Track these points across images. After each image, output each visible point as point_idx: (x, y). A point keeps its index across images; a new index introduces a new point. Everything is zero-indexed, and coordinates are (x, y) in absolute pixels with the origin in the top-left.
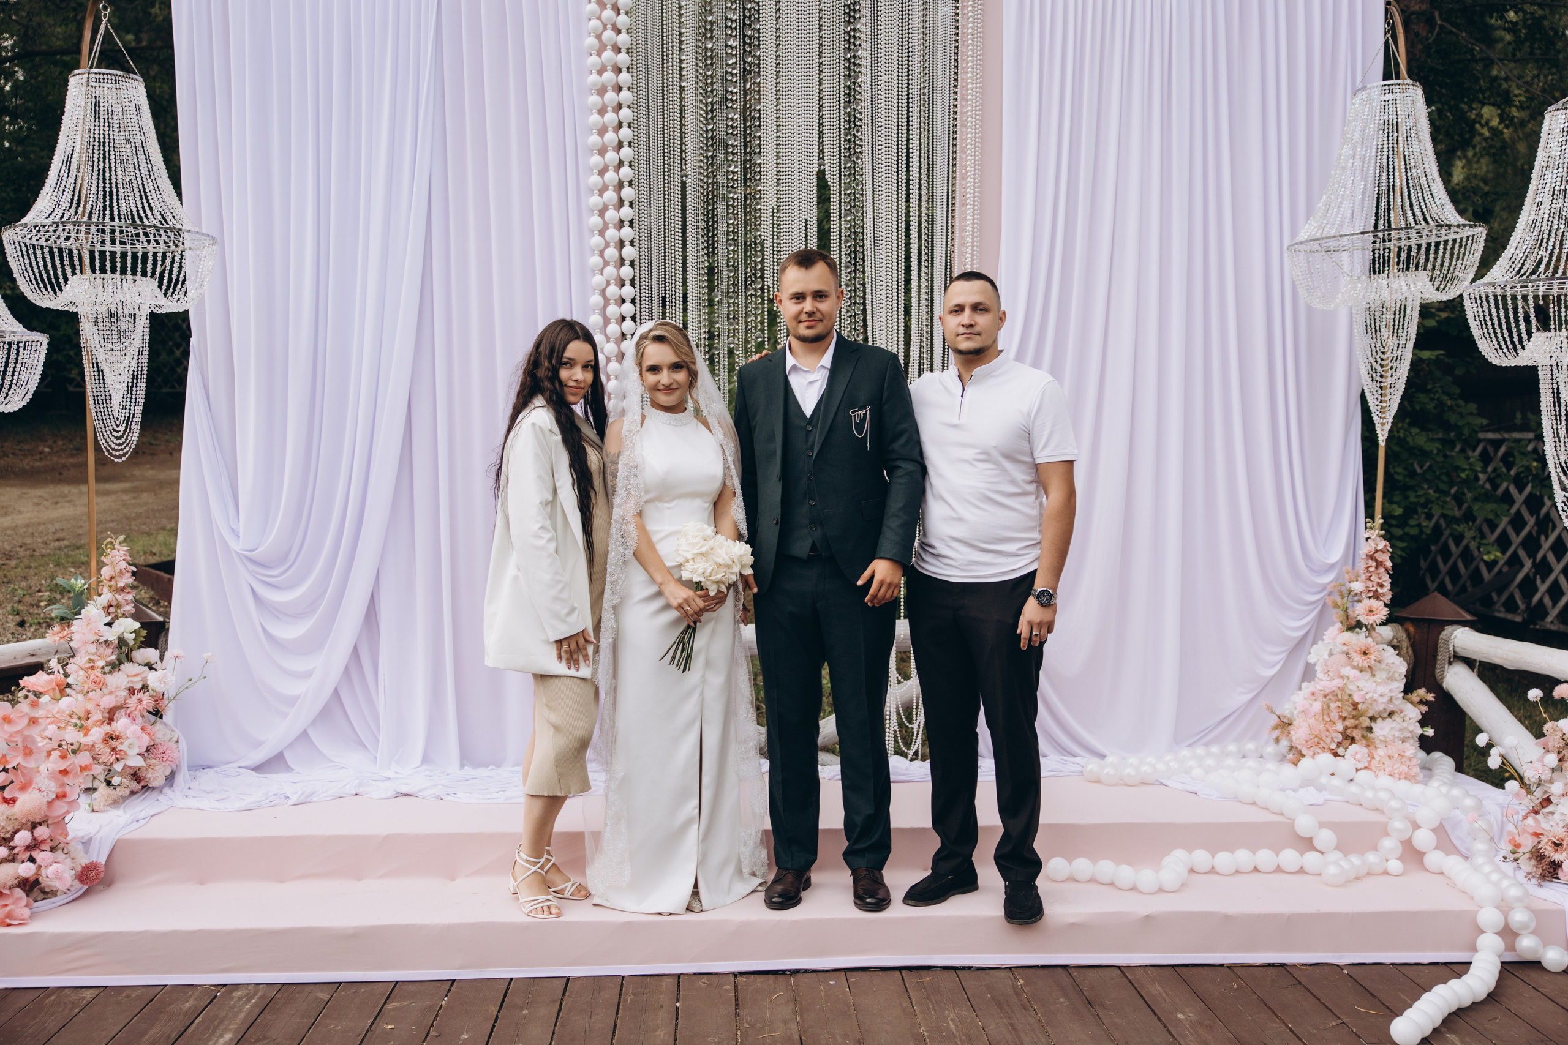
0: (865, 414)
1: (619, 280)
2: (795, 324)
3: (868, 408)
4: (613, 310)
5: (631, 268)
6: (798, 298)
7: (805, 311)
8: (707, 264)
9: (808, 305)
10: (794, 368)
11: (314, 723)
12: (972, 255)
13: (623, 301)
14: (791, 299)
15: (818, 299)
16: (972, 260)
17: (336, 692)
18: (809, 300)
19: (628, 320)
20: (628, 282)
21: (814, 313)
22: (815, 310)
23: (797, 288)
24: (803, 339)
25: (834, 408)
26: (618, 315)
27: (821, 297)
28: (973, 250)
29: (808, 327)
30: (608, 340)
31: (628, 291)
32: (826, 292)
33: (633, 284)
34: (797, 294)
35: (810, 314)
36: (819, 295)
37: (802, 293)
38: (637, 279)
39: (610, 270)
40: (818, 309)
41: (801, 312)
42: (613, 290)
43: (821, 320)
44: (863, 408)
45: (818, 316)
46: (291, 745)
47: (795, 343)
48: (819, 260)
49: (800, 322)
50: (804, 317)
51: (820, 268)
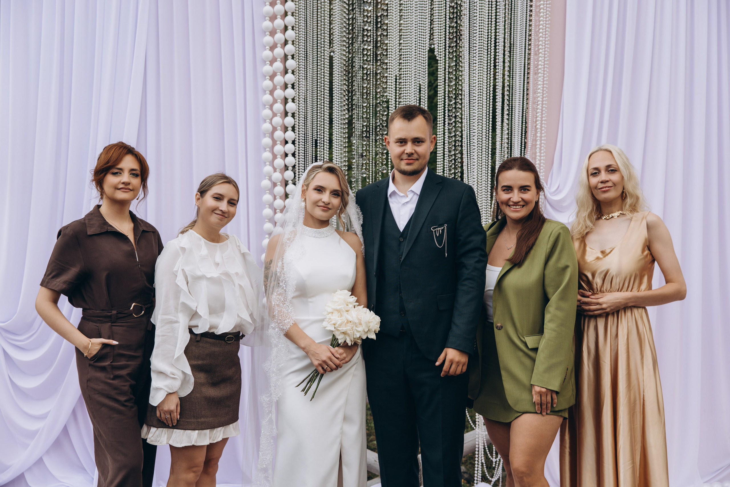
0: (443, 230)
1: (283, 127)
2: (398, 161)
3: (446, 225)
4: (279, 148)
5: (292, 119)
6: (401, 142)
7: (406, 152)
8: (347, 116)
9: (409, 148)
10: (394, 193)
11: (48, 452)
12: (542, 110)
13: (286, 142)
14: (396, 142)
15: (416, 143)
16: (542, 114)
17: (65, 430)
18: (409, 144)
19: (290, 156)
20: (290, 129)
21: (412, 154)
22: (413, 152)
23: (401, 135)
24: (403, 173)
25: (420, 225)
26: (282, 152)
27: (418, 142)
28: (542, 107)
29: (408, 164)
30: (275, 170)
31: (290, 135)
32: (422, 139)
33: (293, 129)
34: (401, 139)
35: (410, 155)
36: (417, 141)
37: (404, 139)
38: (297, 126)
39: (277, 120)
40: (415, 151)
41: (403, 152)
42: (279, 134)
43: (417, 159)
44: (440, 226)
45: (415, 156)
46: (30, 469)
47: (398, 175)
48: (419, 114)
49: (402, 160)
50: (405, 157)
51: (419, 121)
